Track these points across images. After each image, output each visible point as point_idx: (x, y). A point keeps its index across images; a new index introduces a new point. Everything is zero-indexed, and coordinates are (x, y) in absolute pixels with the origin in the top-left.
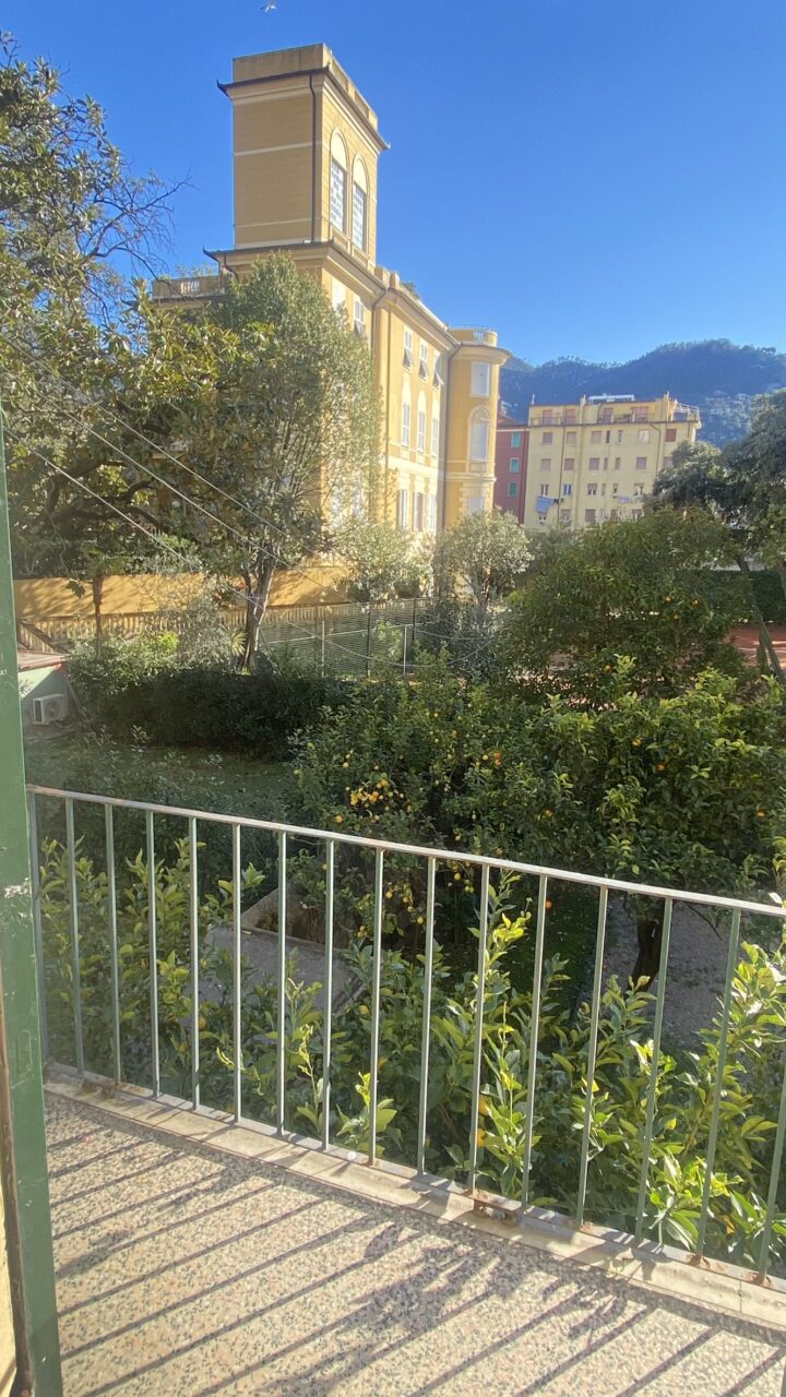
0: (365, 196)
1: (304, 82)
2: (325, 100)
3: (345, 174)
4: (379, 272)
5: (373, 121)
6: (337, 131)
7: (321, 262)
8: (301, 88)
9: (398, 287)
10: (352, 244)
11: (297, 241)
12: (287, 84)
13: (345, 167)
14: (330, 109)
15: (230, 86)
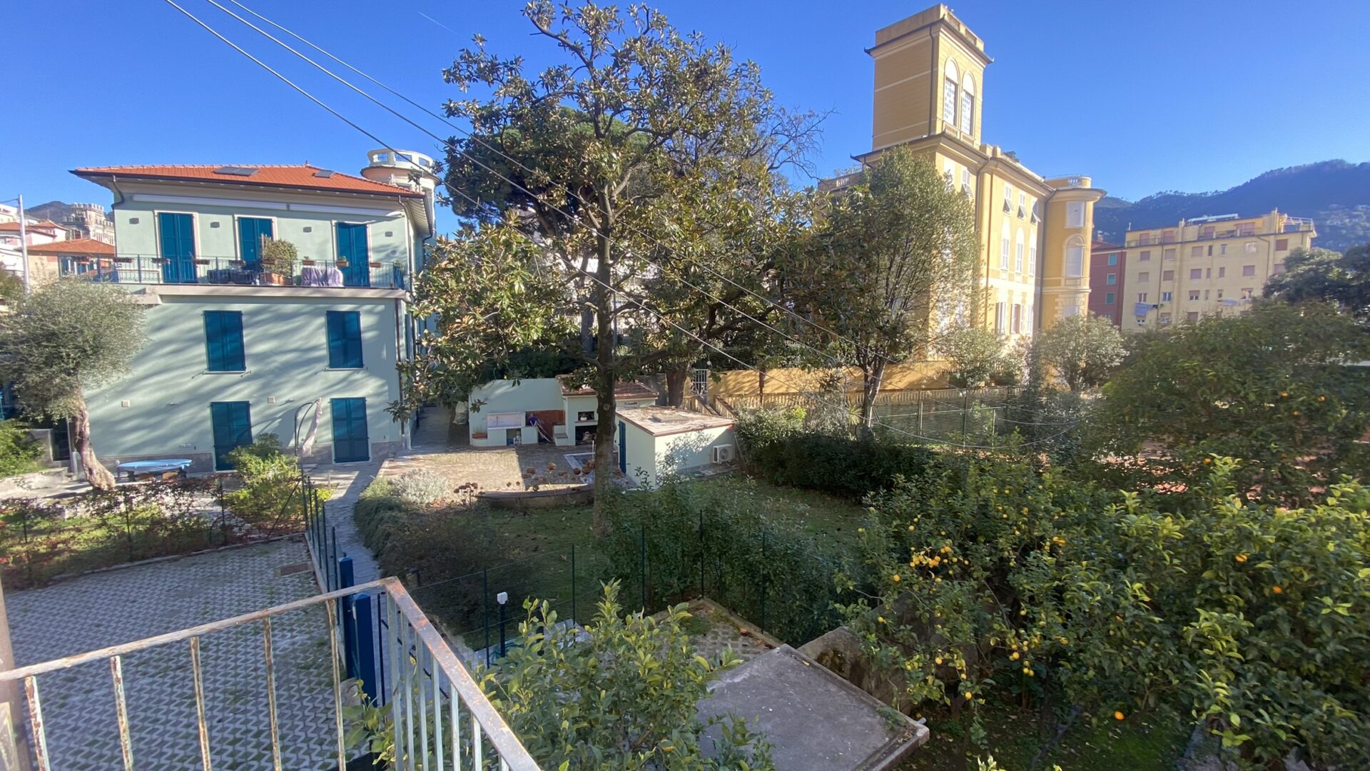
0: (972, 98)
1: (926, 32)
2: (941, 40)
3: (956, 86)
4: (983, 148)
5: (980, 45)
6: (951, 58)
7: (935, 149)
8: (924, 36)
9: (999, 155)
10: (961, 132)
11: (919, 137)
12: (913, 37)
13: (955, 79)
14: (946, 44)
15: (874, 48)
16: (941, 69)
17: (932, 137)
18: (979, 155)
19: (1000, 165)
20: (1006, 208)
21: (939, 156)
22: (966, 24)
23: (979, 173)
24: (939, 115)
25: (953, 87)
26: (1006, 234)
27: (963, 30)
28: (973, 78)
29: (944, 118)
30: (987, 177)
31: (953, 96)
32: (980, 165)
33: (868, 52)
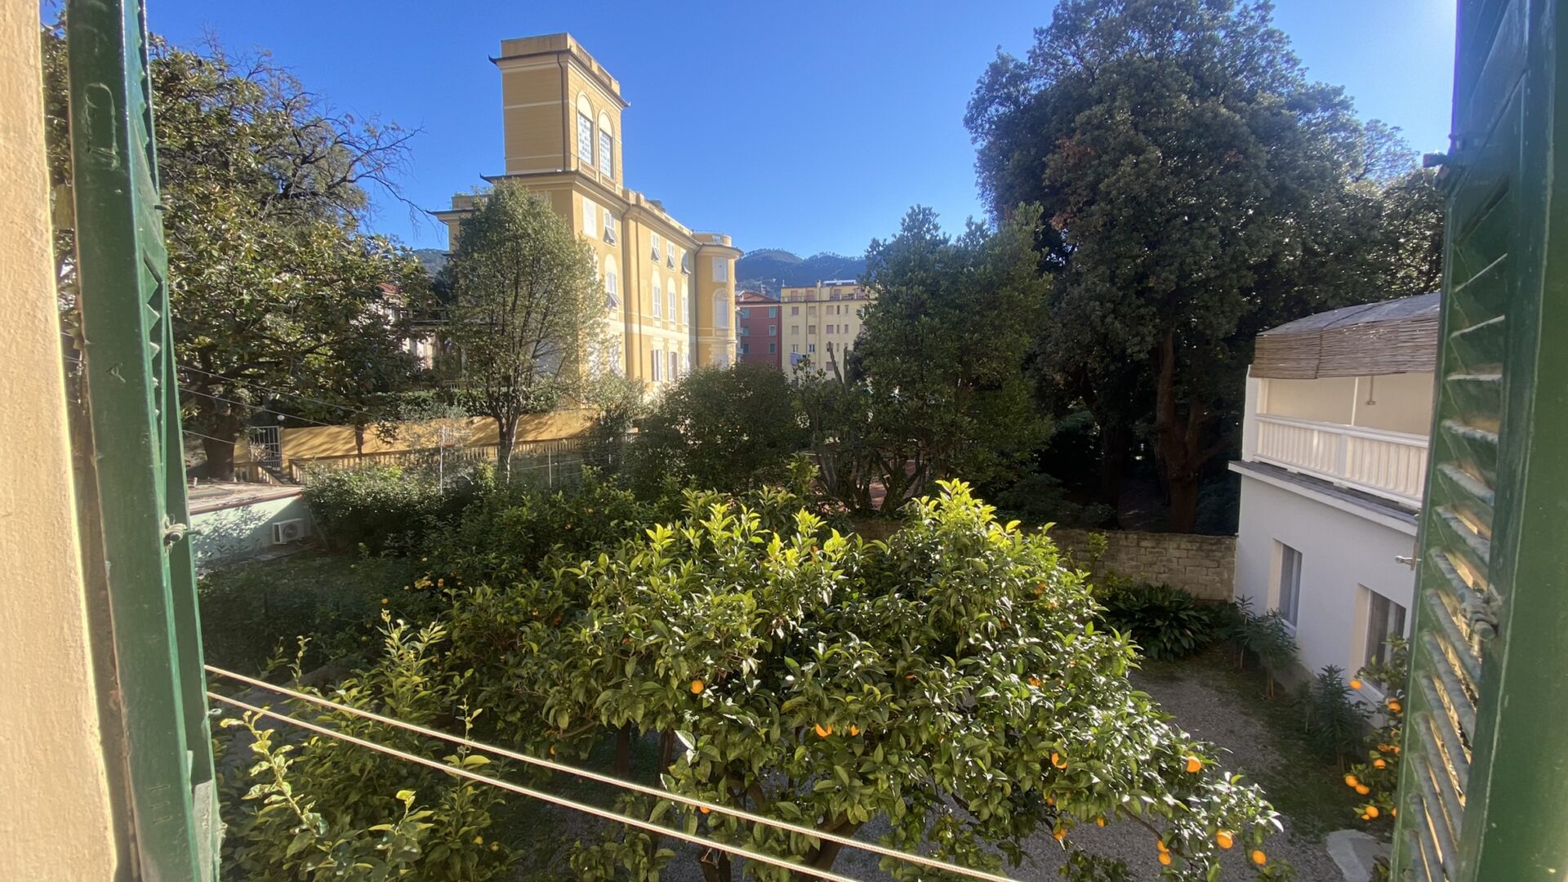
0: (611, 139)
1: (554, 59)
2: (570, 71)
3: (592, 123)
4: (626, 193)
5: (616, 87)
6: (582, 93)
7: (570, 186)
8: (551, 63)
9: (644, 204)
10: (600, 172)
11: (553, 170)
12: (540, 60)
13: (591, 118)
14: (575, 77)
15: (500, 60)
16: (572, 102)
17: (566, 173)
18: (623, 201)
19: (643, 213)
20: (654, 257)
21: (576, 195)
22: (598, 59)
23: (623, 218)
24: (573, 150)
25: (588, 125)
26: (656, 280)
27: (595, 68)
28: (610, 119)
29: (580, 154)
30: (632, 224)
31: (588, 133)
32: (623, 211)
33: (494, 61)
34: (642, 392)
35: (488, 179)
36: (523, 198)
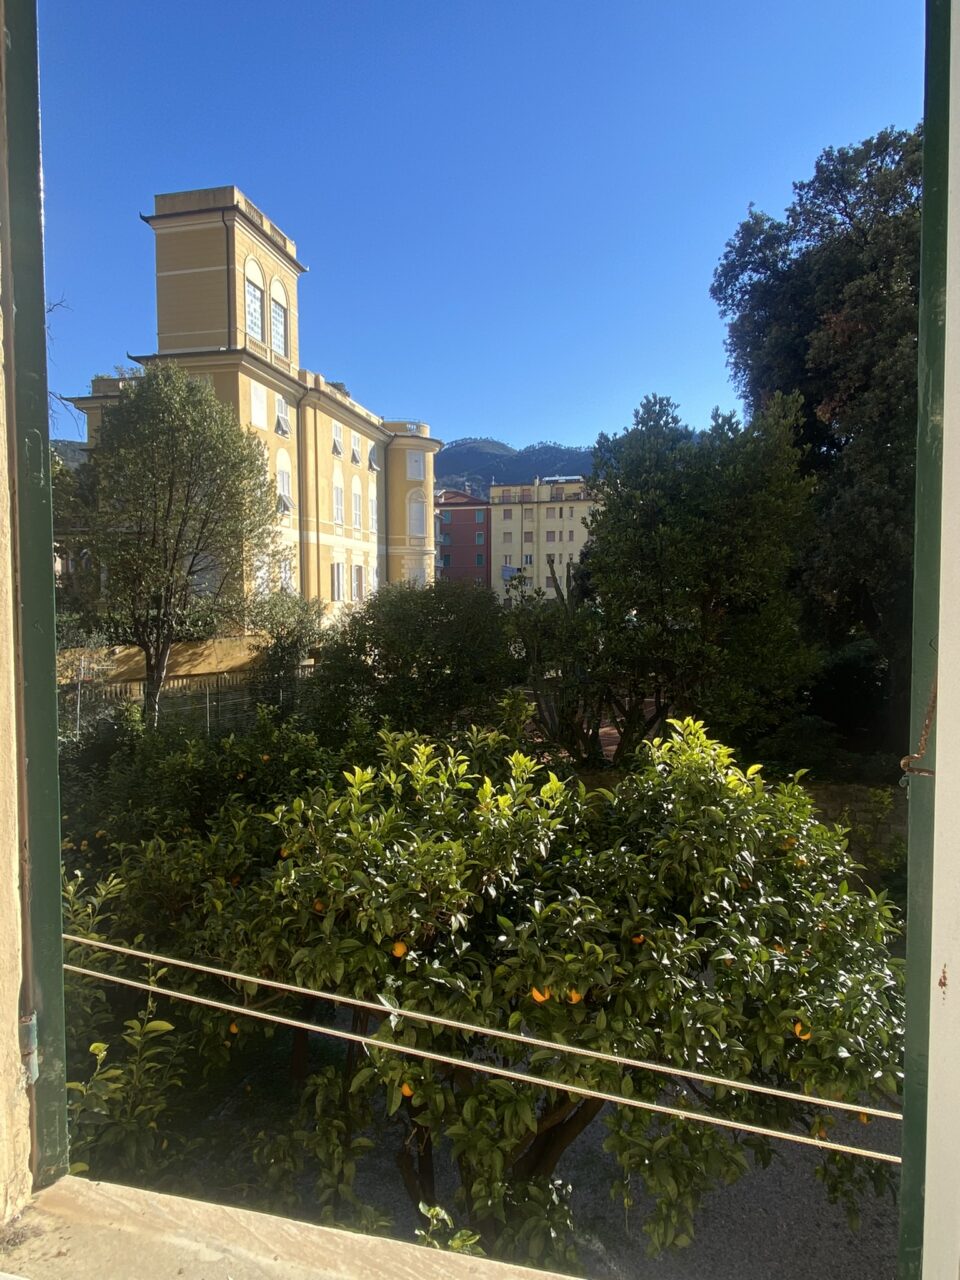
0: (285, 311)
1: (217, 217)
2: (236, 231)
3: (262, 292)
4: (302, 374)
5: (291, 249)
6: (251, 256)
7: (237, 367)
8: (215, 222)
9: (324, 387)
10: (271, 351)
11: (215, 349)
12: (204, 218)
13: (261, 286)
14: (243, 239)
15: (152, 218)
16: (238, 268)
17: (232, 352)
18: (300, 384)
19: (322, 398)
20: (336, 450)
21: (242, 377)
22: (269, 217)
23: (299, 405)
24: (240, 324)
25: (258, 294)
26: (338, 481)
27: (267, 227)
28: (284, 286)
29: (248, 329)
30: (310, 411)
31: (258, 304)
32: (299, 396)
33: (146, 219)
34: (319, 614)
35: (137, 359)
36: (181, 384)
